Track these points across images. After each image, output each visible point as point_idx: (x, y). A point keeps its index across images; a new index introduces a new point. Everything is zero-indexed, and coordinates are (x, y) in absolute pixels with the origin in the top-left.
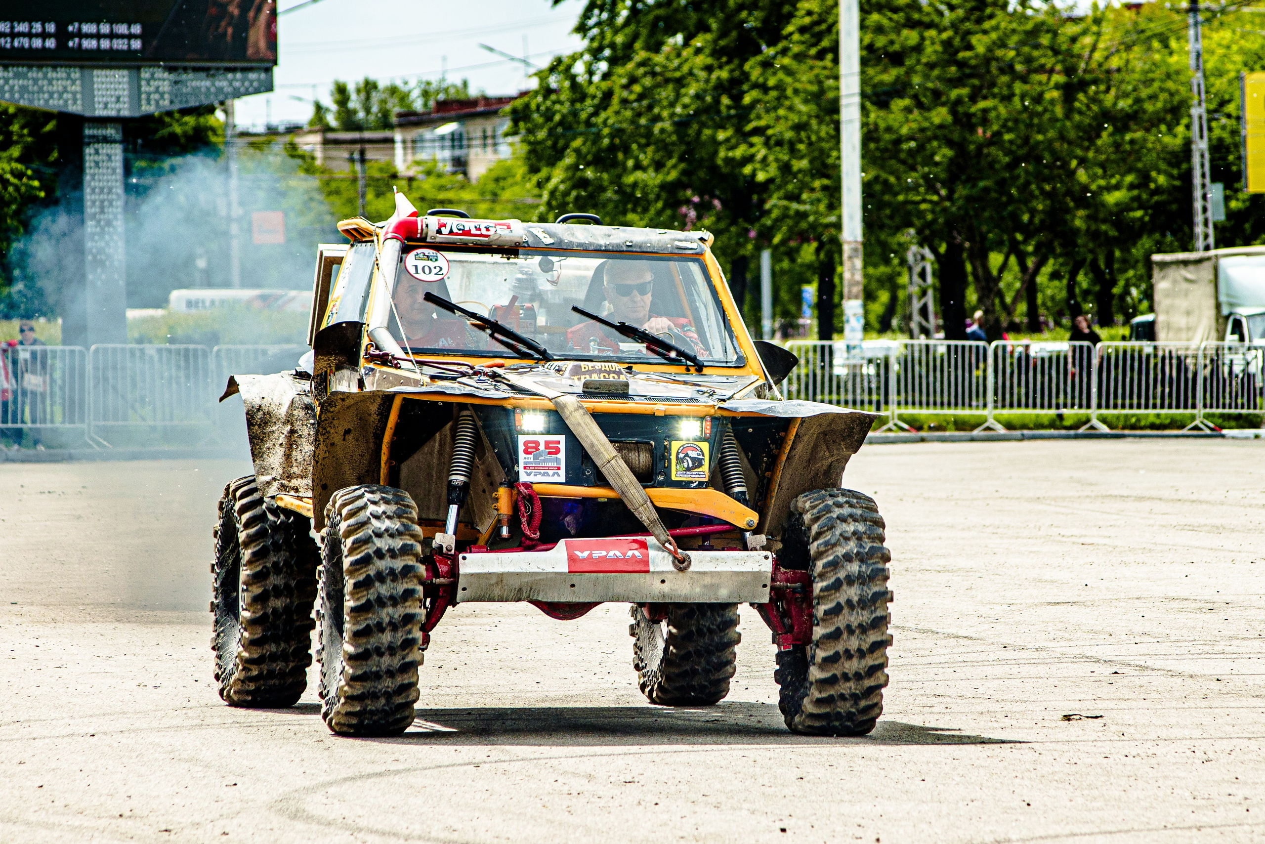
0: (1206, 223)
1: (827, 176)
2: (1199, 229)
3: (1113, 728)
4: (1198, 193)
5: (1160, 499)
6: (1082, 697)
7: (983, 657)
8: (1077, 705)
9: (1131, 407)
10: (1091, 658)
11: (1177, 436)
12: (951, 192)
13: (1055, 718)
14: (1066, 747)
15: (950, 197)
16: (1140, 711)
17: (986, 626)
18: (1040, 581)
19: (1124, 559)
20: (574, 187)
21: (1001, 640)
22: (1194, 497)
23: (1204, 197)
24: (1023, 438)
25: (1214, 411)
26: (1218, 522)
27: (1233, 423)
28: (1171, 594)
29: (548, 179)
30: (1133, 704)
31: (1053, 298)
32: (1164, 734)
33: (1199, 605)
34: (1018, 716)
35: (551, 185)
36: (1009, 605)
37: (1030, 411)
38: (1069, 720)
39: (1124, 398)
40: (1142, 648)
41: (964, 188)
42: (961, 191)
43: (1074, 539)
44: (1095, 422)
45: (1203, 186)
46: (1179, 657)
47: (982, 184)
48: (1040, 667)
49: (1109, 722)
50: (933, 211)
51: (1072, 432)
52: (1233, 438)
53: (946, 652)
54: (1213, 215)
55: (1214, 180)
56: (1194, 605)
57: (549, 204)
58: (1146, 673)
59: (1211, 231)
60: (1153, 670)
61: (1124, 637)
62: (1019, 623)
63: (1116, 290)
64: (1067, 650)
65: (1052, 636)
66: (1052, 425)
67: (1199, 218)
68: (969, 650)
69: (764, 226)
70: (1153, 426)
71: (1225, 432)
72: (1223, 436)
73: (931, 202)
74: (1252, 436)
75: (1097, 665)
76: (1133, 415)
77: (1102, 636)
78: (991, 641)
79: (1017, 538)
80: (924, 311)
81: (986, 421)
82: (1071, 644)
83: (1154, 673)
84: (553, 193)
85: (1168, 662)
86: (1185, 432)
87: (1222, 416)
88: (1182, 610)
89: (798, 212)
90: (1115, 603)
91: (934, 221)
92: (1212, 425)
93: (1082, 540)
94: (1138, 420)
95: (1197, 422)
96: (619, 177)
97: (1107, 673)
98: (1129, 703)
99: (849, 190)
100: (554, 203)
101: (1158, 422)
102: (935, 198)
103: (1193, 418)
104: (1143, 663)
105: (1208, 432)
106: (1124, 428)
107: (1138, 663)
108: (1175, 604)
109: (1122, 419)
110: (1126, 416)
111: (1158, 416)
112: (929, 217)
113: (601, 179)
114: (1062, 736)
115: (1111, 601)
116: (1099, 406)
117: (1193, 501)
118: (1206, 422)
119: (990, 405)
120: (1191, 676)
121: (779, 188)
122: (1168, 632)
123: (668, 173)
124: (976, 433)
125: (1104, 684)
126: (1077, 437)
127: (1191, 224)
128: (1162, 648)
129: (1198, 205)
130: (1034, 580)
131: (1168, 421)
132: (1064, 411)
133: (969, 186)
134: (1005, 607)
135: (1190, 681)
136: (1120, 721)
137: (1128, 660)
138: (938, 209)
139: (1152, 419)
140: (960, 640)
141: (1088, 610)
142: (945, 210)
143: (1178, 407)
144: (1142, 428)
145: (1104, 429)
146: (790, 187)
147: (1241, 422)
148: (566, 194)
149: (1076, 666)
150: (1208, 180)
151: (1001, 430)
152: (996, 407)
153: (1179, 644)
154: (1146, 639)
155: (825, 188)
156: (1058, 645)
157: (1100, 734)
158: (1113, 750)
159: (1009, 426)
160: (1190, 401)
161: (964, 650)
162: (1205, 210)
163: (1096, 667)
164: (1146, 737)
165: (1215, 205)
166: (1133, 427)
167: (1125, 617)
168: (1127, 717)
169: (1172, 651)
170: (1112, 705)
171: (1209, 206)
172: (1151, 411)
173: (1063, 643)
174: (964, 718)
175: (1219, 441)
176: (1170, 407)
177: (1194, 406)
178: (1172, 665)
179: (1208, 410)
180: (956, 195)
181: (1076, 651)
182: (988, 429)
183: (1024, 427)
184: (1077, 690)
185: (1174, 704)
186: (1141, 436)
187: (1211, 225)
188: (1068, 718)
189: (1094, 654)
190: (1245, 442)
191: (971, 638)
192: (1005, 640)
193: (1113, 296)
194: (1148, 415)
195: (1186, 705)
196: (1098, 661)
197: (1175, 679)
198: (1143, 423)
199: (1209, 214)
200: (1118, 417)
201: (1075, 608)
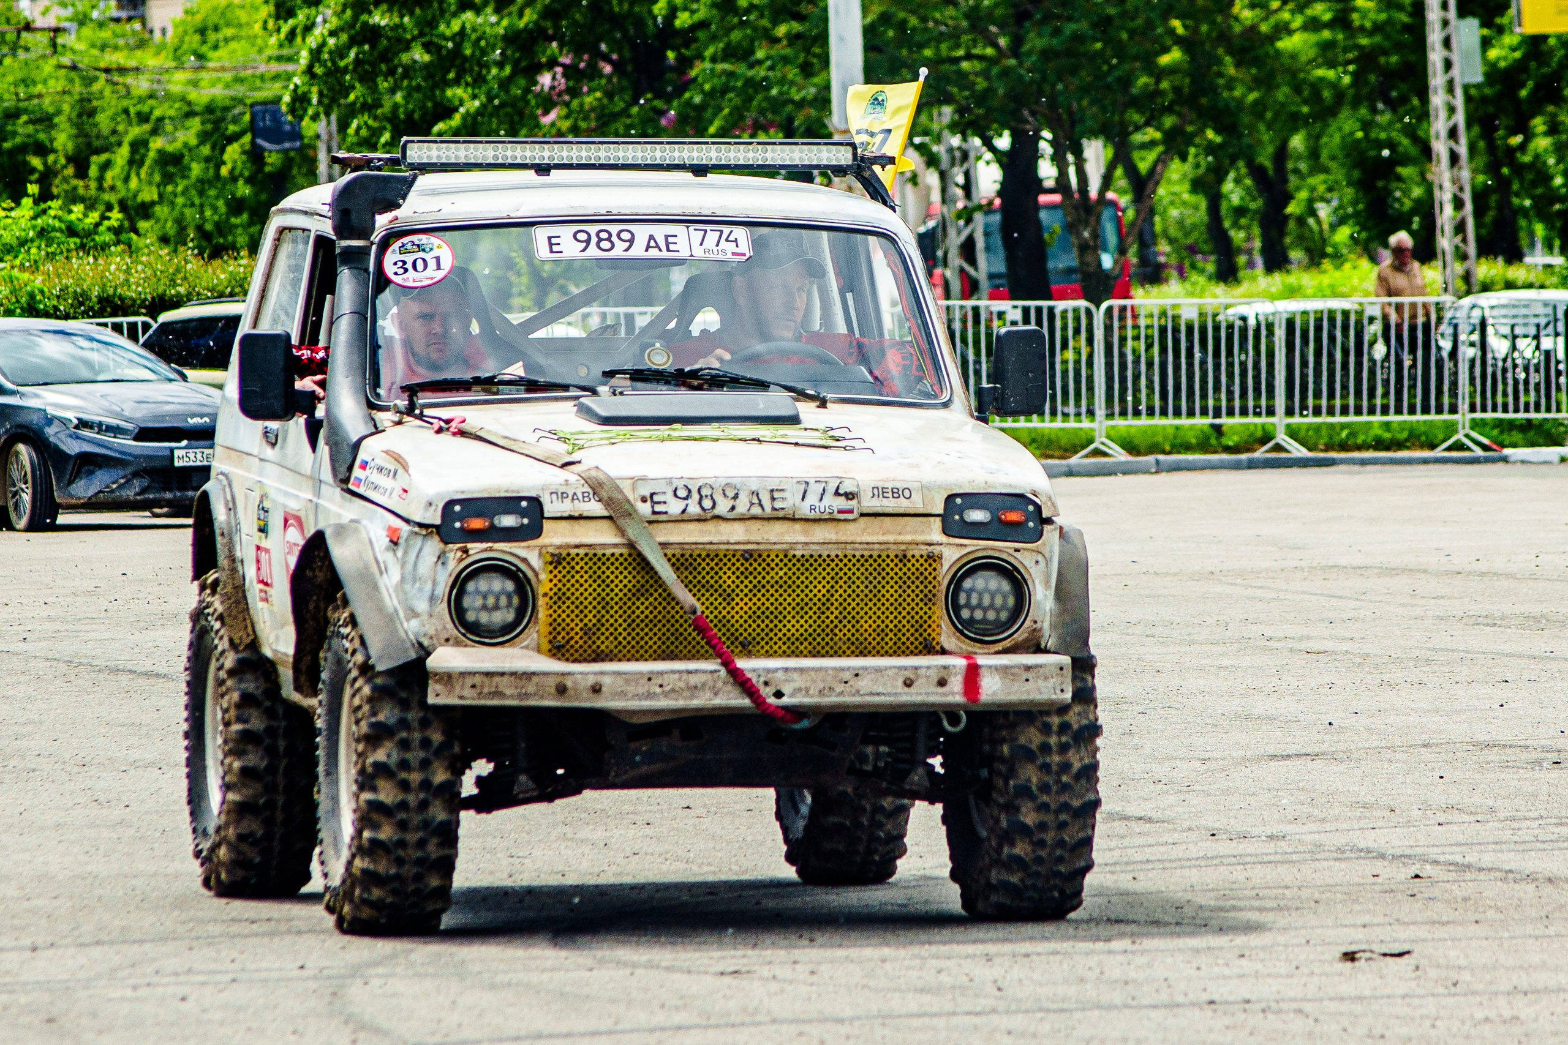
0: (1450, 88)
1: (800, 18)
2: (1438, 100)
3: (1432, 973)
4: (1435, 37)
5: (1425, 571)
6: (1367, 919)
7: (1177, 852)
8: (1360, 934)
9: (1345, 411)
10: (1369, 851)
11: (1425, 461)
12: (1017, 42)
13: (1327, 957)
14: (1358, 1008)
15: (1015, 49)
16: (1474, 943)
17: (1172, 799)
18: (1249, 717)
19: (1386, 677)
20: (353, 41)
21: (1202, 822)
22: (1482, 567)
23: (1447, 43)
24: (1159, 469)
25: (1489, 415)
26: (1536, 609)
27: (1517, 437)
28: (1481, 737)
29: (308, 28)
30: (1459, 931)
31: (1180, 223)
32: (1524, 982)
33: (1535, 755)
34: (1262, 955)
35: (312, 41)
36: (1204, 761)
37: (1170, 421)
38: (1353, 960)
39: (1331, 396)
40: (1455, 833)
41: (1039, 35)
42: (1036, 41)
43: (1291, 644)
44: (1282, 438)
45: (1445, 23)
46: (1522, 847)
47: (1070, 28)
48: (1281, 869)
49: (1424, 962)
50: (986, 74)
51: (1244, 457)
52: (1523, 462)
53: (1113, 844)
54: (1462, 75)
55: (1462, 13)
56: (1524, 756)
57: (309, 71)
58: (1468, 876)
59: (1459, 101)
60: (1480, 870)
61: (1416, 813)
62: (1226, 792)
63: (1292, 209)
64: (1323, 838)
65: (1290, 815)
66: (1203, 446)
67: (1437, 80)
68: (1151, 840)
69: (689, 103)
70: (1380, 445)
71: (1507, 451)
72: (1505, 460)
73: (981, 58)
74: (1556, 459)
75: (1380, 863)
76: (1343, 426)
77: (1378, 813)
78: (1186, 825)
79: (1192, 643)
80: (968, 249)
81: (1090, 441)
82: (1328, 826)
83: (1482, 876)
84: (316, 54)
85: (1504, 856)
86: (1438, 453)
87: (1499, 424)
88: (1505, 766)
89: (750, 82)
90: (1387, 755)
91: (989, 92)
92: (1485, 441)
93: (1306, 645)
94: (1353, 434)
95: (1459, 436)
96: (432, 24)
97: (1403, 877)
98: (1450, 928)
99: (841, 39)
100: (319, 70)
101: (1387, 436)
102: (989, 51)
103: (1451, 428)
104: (1459, 859)
105: (1479, 452)
106: (1328, 448)
107: (1451, 858)
108: (1492, 755)
109: (1324, 432)
110: (1332, 426)
111: (1387, 425)
112: (981, 84)
113: (401, 26)
114: (1346, 989)
115: (1379, 750)
116: (1290, 412)
117: (1483, 574)
118: (1475, 435)
119: (1100, 410)
120: (1550, 880)
121: (714, 38)
122: (1491, 803)
123: (521, 15)
124: (1074, 460)
125: (1400, 896)
126: (1252, 465)
127: (1423, 92)
128: (1490, 831)
129: (1435, 57)
130: (1237, 716)
131: (1404, 435)
132: (1225, 420)
133: (1047, 29)
134: (1197, 764)
135: (1548, 889)
136: (1442, 961)
137: (1434, 853)
138: (995, 71)
139: (1377, 431)
140: (1133, 824)
141: (1343, 768)
142: (1005, 73)
143: (1426, 410)
144: (1359, 448)
145: (1298, 451)
146: (736, 36)
147: (1531, 434)
148: (340, 52)
149: (1343, 865)
150: (1452, 13)
151: (1120, 456)
152: (1110, 415)
153: (1515, 825)
154: (1456, 816)
155: (794, 38)
156: (1306, 828)
157: (1413, 984)
158: (1442, 1013)
159: (1131, 448)
160: (1446, 400)
161: (1141, 841)
162: (1448, 65)
163: (1379, 866)
164: (1493, 988)
165: (1466, 56)
166: (1344, 447)
167: (1409, 779)
168: (1452, 953)
169: (1507, 835)
170: (1422, 932)
171: (1455, 58)
172: (1378, 418)
173: (1313, 827)
174: (1169, 960)
175: (1500, 466)
176: (1412, 411)
177: (1453, 410)
178: (1510, 860)
179: (1478, 415)
180: (1026, 48)
181: (1341, 840)
182: (1097, 453)
183: (1154, 448)
184: (1357, 907)
185: (1529, 929)
186: (1363, 462)
187: (1459, 92)
188: (1350, 956)
189: (1371, 845)
190: (1544, 468)
191: (1150, 820)
192: (1211, 821)
193: (1287, 218)
194: (1369, 424)
195: (1551, 931)
196: (1383, 856)
197: (1523, 885)
198: (1360, 440)
199: (1455, 72)
200: (1317, 428)
201: (1319, 764)
